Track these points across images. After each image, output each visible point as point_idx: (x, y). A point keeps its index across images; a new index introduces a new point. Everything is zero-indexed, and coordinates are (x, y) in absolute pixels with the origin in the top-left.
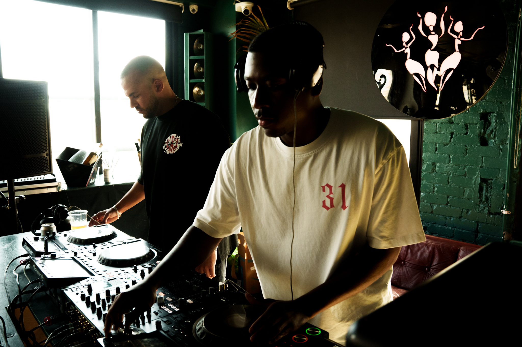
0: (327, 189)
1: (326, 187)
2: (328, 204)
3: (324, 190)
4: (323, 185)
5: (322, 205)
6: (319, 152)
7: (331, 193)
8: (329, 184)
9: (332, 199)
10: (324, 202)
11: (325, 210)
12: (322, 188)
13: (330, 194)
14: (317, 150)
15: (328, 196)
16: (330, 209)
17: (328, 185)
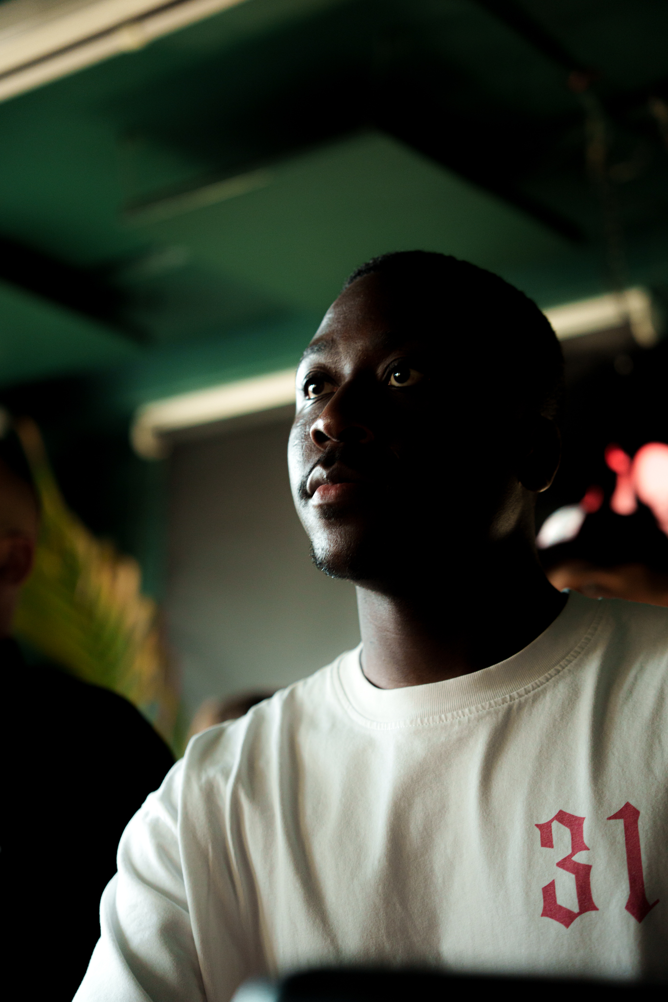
0: (562, 834)
1: (555, 825)
2: (567, 896)
3: (547, 841)
4: (543, 820)
5: (539, 904)
6: (526, 701)
7: (578, 844)
8: (569, 811)
9: (583, 875)
10: (549, 891)
11: (554, 926)
12: (538, 832)
13: (574, 853)
14: (518, 693)
15: (565, 864)
16: (578, 920)
17: (562, 817)
